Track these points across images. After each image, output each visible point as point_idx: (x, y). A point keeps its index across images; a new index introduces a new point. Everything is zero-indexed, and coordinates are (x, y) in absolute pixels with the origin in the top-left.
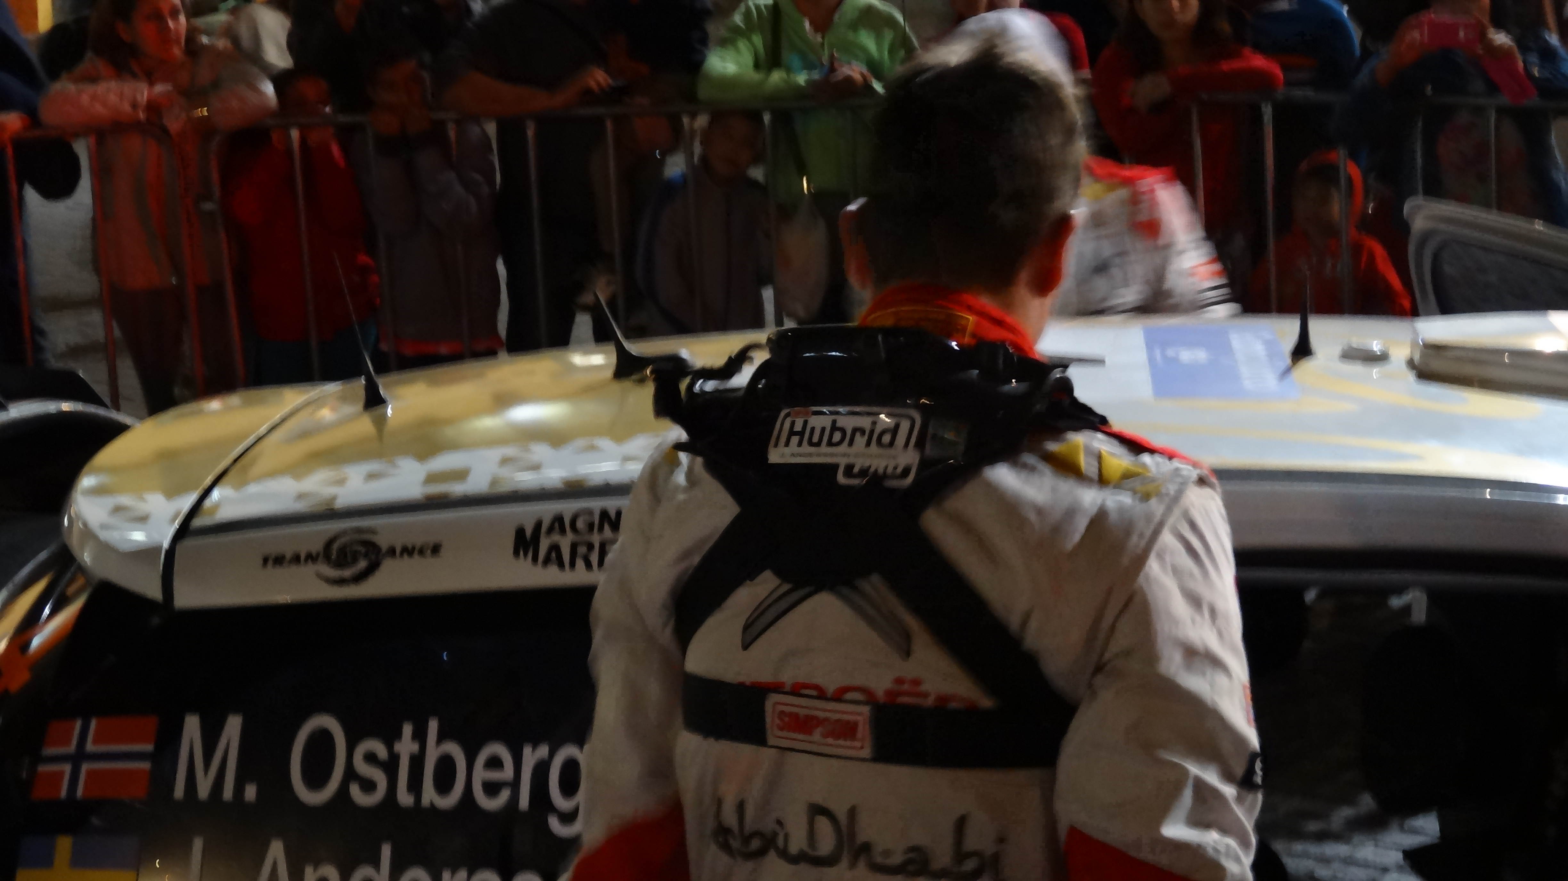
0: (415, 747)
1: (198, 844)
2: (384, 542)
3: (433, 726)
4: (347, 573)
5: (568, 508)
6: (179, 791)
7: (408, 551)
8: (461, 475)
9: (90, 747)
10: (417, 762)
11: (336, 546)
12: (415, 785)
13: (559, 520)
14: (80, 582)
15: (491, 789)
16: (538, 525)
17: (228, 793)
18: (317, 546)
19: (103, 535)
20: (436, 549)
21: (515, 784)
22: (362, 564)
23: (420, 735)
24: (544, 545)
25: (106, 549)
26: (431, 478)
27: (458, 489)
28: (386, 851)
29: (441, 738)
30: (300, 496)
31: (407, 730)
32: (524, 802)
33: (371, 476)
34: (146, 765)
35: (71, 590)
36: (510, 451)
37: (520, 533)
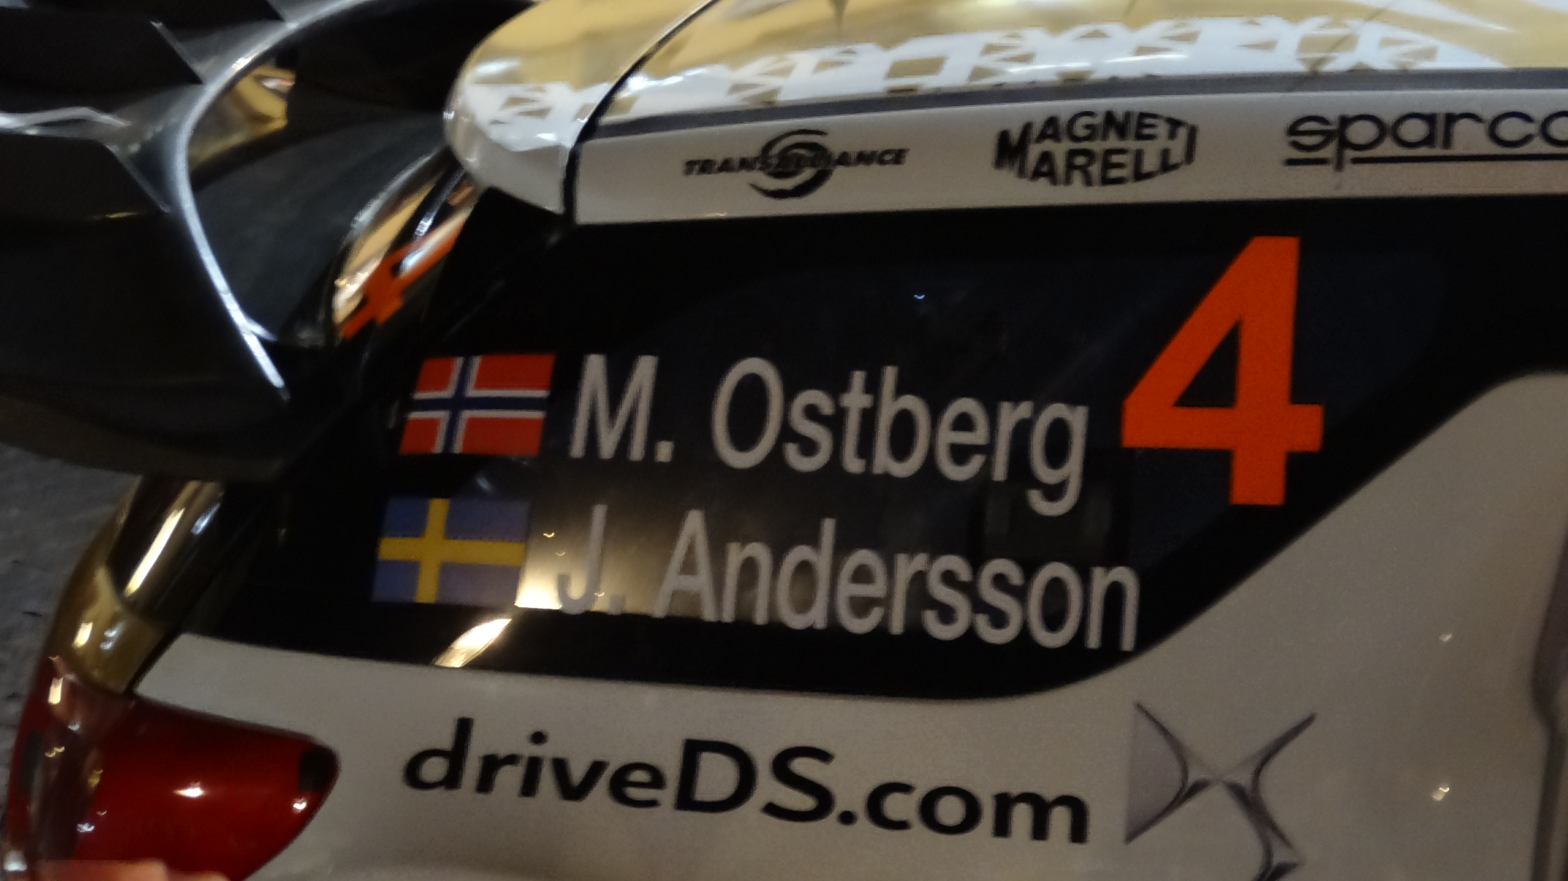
0: (865, 401)
1: (599, 513)
2: (835, 145)
3: (890, 375)
4: (788, 184)
5: (1064, 108)
6: (577, 449)
7: (864, 158)
8: (933, 65)
9: (472, 392)
10: (869, 417)
11: (776, 150)
12: (865, 449)
13: (1052, 121)
14: (466, 191)
15: (960, 454)
16: (1027, 128)
17: (637, 452)
18: (752, 150)
19: (495, 133)
20: (898, 156)
21: (988, 450)
22: (807, 174)
23: (873, 387)
24: (1034, 151)
25: (497, 149)
26: (897, 70)
27: (928, 82)
28: (829, 527)
29: (901, 390)
30: (736, 88)
31: (858, 378)
32: (1000, 472)
33: (823, 65)
34: (537, 415)
35: (455, 201)
36: (995, 37)
37: (1004, 136)
